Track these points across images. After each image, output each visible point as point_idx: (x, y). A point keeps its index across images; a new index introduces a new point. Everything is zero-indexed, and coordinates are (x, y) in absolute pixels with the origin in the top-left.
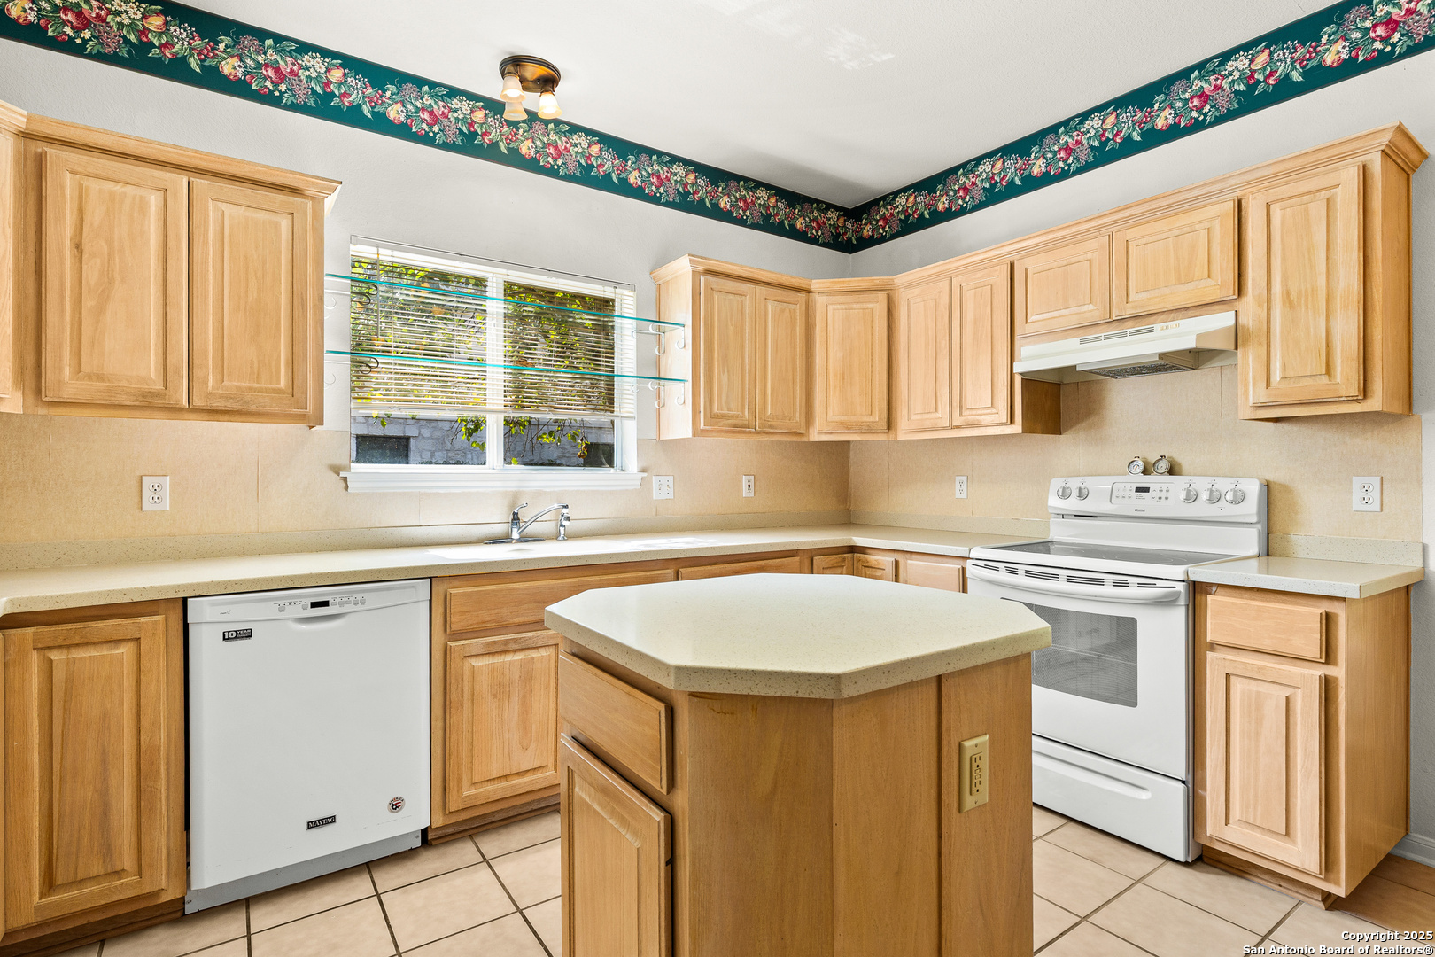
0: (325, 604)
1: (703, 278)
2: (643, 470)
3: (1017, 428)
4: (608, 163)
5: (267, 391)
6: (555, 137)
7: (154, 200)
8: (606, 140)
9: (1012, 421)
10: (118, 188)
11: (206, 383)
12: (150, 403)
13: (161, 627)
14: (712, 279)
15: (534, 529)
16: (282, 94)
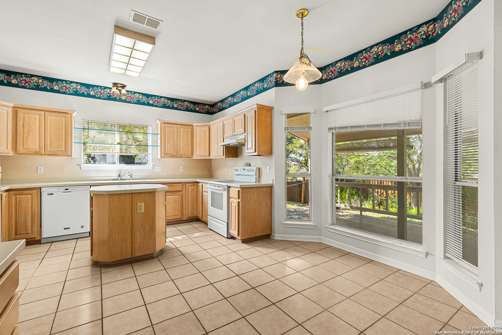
0: (68, 189)
1: (163, 124)
2: (153, 166)
3: (224, 157)
4: (144, 99)
5: (60, 151)
6: (131, 95)
7: (38, 117)
8: (143, 94)
9: (224, 155)
10: (31, 115)
11: (48, 149)
12: (37, 153)
13: (36, 192)
14: (165, 125)
15: (123, 178)
16: (67, 92)
